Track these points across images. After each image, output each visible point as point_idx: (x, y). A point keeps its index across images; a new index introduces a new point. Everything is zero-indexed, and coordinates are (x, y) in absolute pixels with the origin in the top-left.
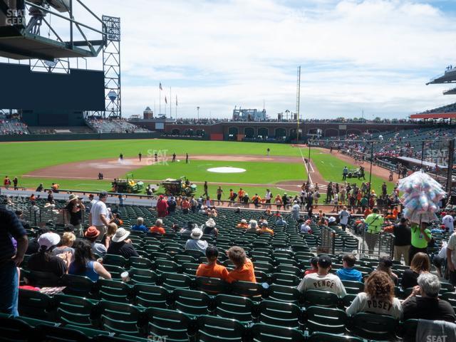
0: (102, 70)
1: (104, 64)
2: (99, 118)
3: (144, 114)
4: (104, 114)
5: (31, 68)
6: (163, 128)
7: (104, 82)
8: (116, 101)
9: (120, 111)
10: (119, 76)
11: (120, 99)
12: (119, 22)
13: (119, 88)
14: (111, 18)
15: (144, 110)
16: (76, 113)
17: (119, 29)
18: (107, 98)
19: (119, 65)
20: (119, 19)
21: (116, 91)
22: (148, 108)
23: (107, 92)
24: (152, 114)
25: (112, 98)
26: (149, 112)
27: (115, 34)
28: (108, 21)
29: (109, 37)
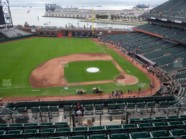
1: (1, 2)
2: (3, 28)
3: (25, 25)
4: (5, 25)
6: (35, 31)
7: (3, 11)
9: (12, 23)
10: (9, 7)
11: (11, 18)
13: (10, 13)
18: (5, 18)
19: (8, 2)
21: (8, 14)
22: (26, 23)
23: (4, 15)
24: (28, 25)
25: (8, 18)
26: (27, 24)
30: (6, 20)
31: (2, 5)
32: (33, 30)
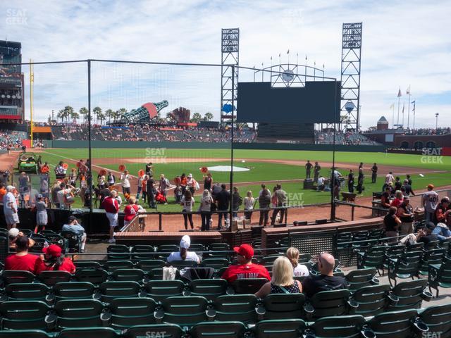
0: (340, 80)
1: (342, 74)
3: (378, 125)
5: (272, 84)
6: (392, 140)
7: (340, 93)
8: (354, 113)
9: (357, 122)
10: (359, 85)
12: (361, 28)
13: (358, 99)
14: (353, 25)
15: (378, 120)
16: (307, 125)
17: (360, 35)
19: (359, 74)
20: (361, 24)
21: (355, 103)
22: (383, 118)
23: (343, 103)
24: (387, 125)
25: (349, 110)
26: (383, 122)
27: (355, 41)
28: (348, 29)
29: (349, 45)
30: (343, 113)
32: (389, 138)
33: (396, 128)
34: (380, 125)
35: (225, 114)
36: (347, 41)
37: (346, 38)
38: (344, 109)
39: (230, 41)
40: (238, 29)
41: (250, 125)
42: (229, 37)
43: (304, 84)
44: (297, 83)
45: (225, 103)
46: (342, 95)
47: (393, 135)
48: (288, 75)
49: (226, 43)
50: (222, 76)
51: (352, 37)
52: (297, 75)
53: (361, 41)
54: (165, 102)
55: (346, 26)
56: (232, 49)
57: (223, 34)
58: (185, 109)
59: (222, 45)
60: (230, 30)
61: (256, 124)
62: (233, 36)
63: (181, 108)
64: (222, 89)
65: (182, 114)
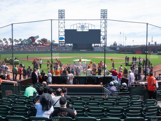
0: (100, 29)
1: (101, 27)
2: (98, 46)
4: (100, 45)
5: (77, 30)
6: (119, 49)
7: (100, 33)
9: (106, 43)
11: (106, 39)
12: (107, 11)
14: (104, 10)
15: (114, 43)
16: (90, 44)
17: (107, 14)
20: (107, 10)
23: (101, 37)
24: (117, 44)
25: (104, 39)
27: (105, 16)
28: (103, 11)
29: (103, 17)
31: (101, 29)
32: (118, 49)
33: (119, 45)
34: (114, 44)
35: (60, 41)
36: (102, 16)
37: (102, 15)
38: (102, 39)
39: (62, 14)
40: (64, 10)
41: (70, 45)
42: (61, 13)
43: (88, 30)
44: (86, 30)
45: (60, 37)
46: (101, 34)
47: (119, 48)
48: (83, 27)
49: (60, 15)
50: (59, 27)
51: (104, 14)
52: (86, 27)
53: (107, 16)
54: (38, 36)
55: (102, 10)
56: (62, 17)
57: (59, 11)
58: (45, 39)
59: (59, 16)
60: (62, 10)
61: (72, 44)
62: (63, 13)
63: (44, 39)
64: (59, 32)
65: (44, 41)
